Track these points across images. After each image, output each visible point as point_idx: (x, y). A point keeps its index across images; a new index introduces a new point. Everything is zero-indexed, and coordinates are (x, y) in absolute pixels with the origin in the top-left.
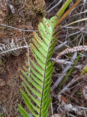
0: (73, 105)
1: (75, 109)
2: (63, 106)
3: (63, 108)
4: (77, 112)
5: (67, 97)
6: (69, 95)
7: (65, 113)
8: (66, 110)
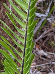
0: (44, 51)
1: (45, 54)
2: (37, 52)
3: (37, 53)
4: (47, 56)
5: (40, 45)
6: (41, 44)
7: (38, 56)
8: (39, 54)
